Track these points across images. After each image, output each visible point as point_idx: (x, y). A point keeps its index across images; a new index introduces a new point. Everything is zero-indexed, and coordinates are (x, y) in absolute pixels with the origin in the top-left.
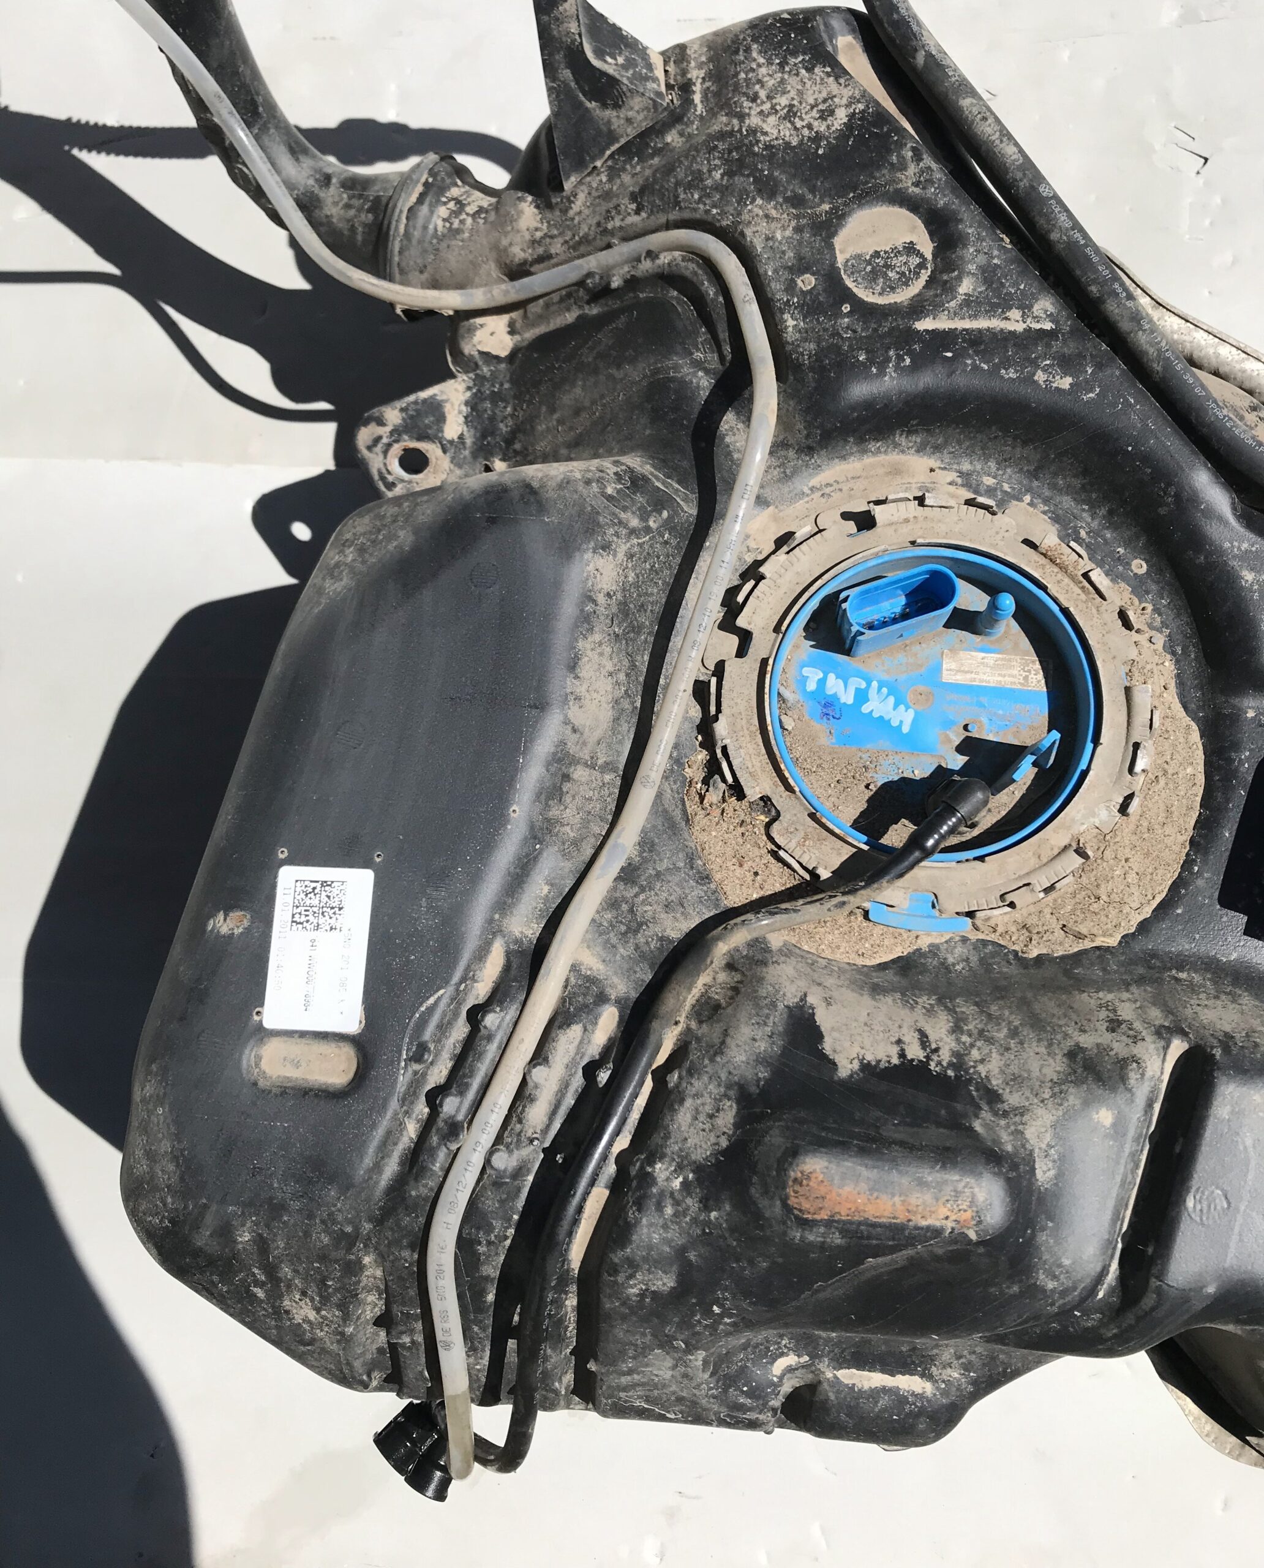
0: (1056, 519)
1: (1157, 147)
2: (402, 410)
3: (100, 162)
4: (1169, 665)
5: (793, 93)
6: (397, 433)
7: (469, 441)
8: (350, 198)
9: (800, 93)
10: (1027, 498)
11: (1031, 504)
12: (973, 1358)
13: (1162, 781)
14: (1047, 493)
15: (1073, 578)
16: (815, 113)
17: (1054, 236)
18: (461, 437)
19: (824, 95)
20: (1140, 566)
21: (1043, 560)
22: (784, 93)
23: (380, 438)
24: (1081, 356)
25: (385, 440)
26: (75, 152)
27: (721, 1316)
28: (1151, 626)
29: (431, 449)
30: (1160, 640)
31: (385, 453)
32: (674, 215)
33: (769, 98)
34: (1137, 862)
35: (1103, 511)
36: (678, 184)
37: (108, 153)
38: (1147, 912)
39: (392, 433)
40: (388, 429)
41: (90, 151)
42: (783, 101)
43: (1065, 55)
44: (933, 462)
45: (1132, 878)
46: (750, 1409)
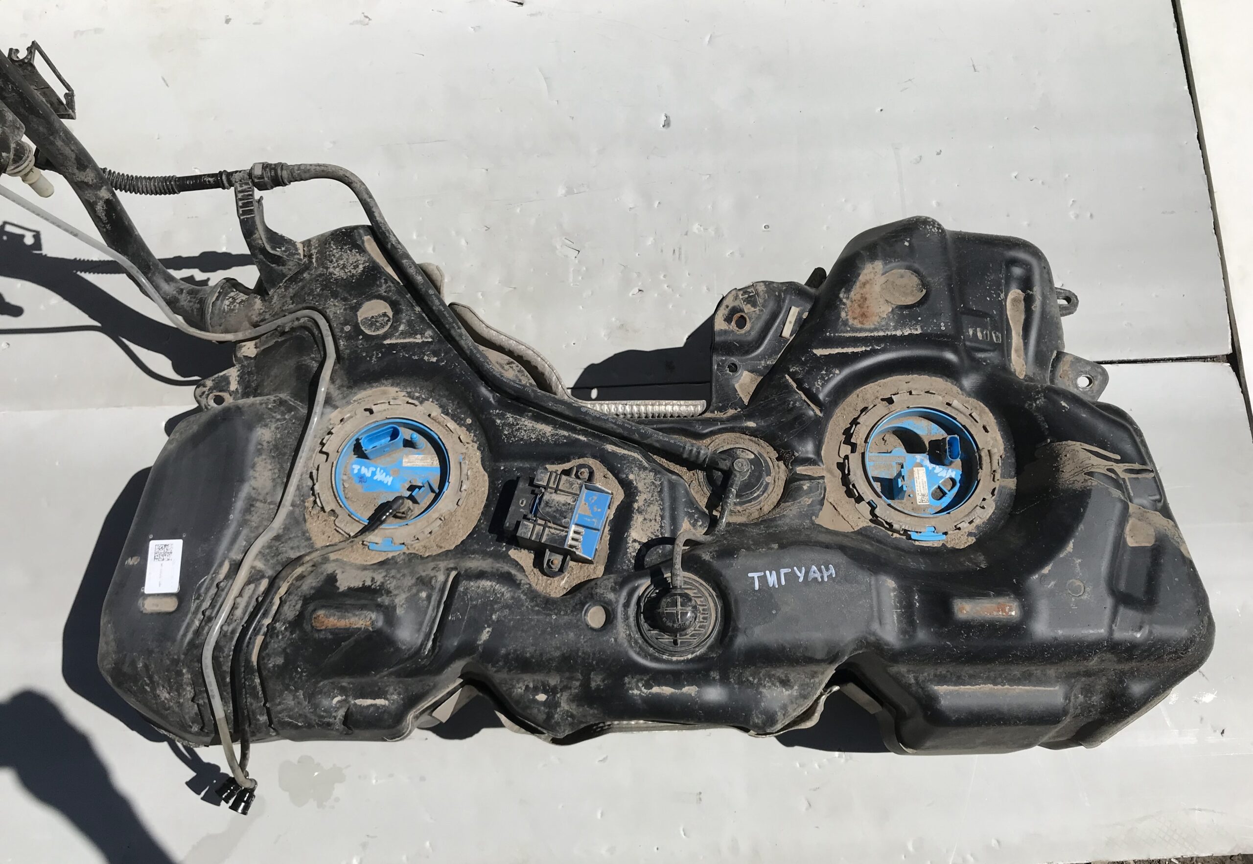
0: (441, 407)
1: (558, 247)
2: (213, 381)
3: (90, 277)
4: (478, 453)
5: (345, 260)
6: (211, 390)
7: (240, 391)
8: (191, 298)
9: (347, 259)
10: (431, 400)
11: (432, 402)
12: (400, 690)
13: (474, 493)
14: (437, 397)
15: (443, 426)
16: (352, 267)
17: (434, 308)
18: (237, 389)
19: (355, 260)
20: (469, 421)
21: (433, 421)
22: (342, 259)
23: (204, 392)
24: (440, 350)
25: (206, 393)
26: (79, 273)
27: (302, 672)
28: (473, 442)
29: (225, 395)
30: (476, 445)
31: (207, 398)
32: (304, 305)
33: (337, 261)
34: (463, 521)
35: (456, 403)
36: (305, 293)
37: (94, 273)
38: (465, 537)
39: (209, 390)
40: (208, 388)
41: (85, 272)
42: (341, 262)
43: (518, 210)
44: (397, 389)
45: (460, 526)
46: (326, 717)
